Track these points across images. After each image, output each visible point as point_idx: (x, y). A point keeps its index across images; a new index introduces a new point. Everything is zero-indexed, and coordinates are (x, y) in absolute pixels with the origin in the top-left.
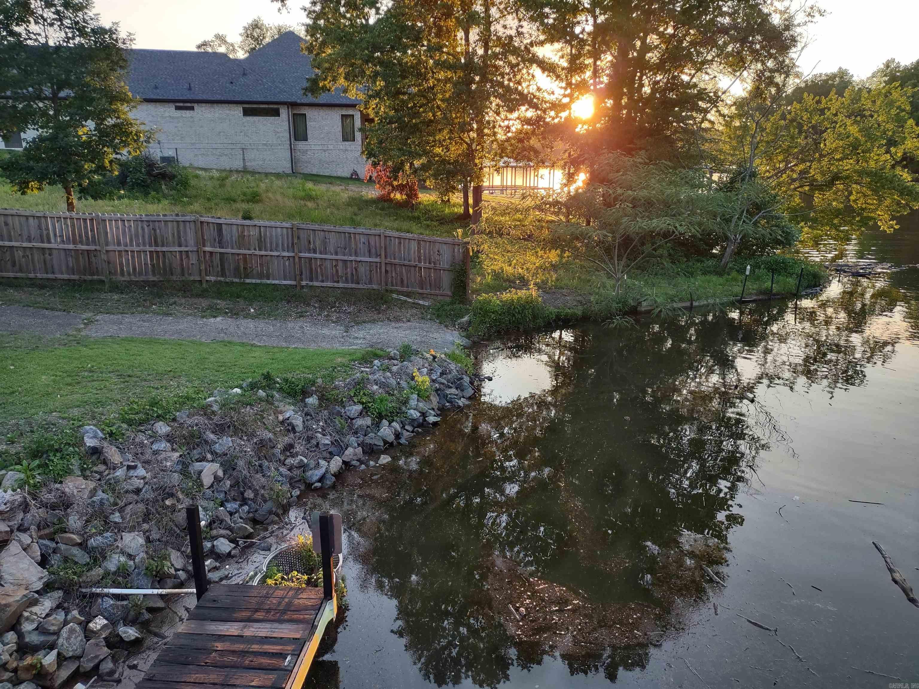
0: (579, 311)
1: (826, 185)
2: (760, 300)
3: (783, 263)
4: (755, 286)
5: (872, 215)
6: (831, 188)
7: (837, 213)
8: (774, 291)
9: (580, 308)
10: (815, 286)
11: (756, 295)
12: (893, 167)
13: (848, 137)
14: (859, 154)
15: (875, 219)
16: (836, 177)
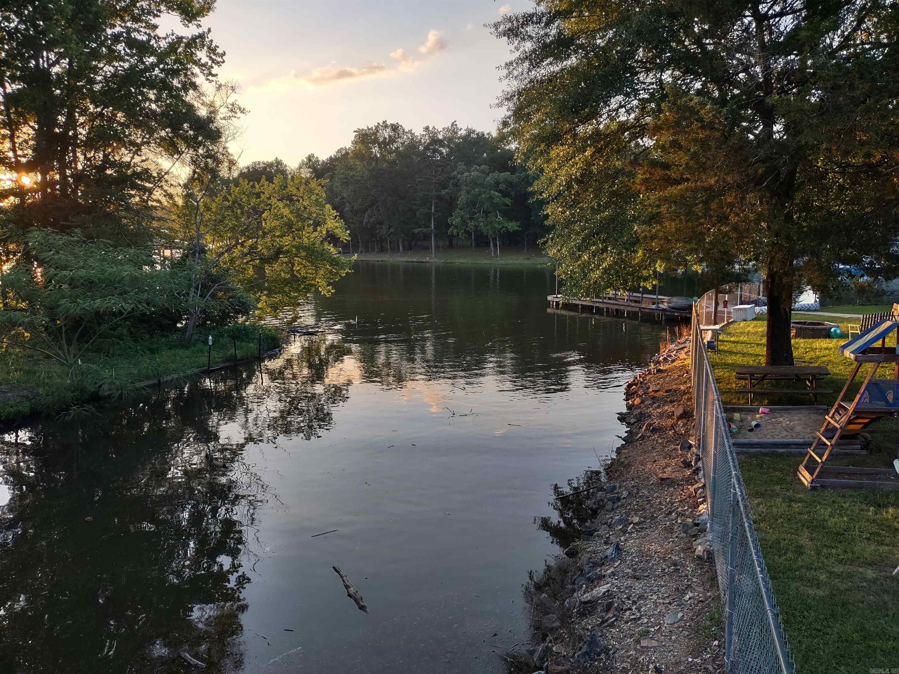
0: (25, 408)
1: (271, 258)
2: (226, 367)
3: (244, 330)
4: (221, 355)
5: (313, 282)
6: (277, 261)
7: (286, 282)
8: (239, 357)
9: (27, 404)
10: (275, 348)
11: (223, 362)
12: (322, 242)
13: (282, 218)
14: (294, 232)
15: (315, 285)
16: (279, 252)
